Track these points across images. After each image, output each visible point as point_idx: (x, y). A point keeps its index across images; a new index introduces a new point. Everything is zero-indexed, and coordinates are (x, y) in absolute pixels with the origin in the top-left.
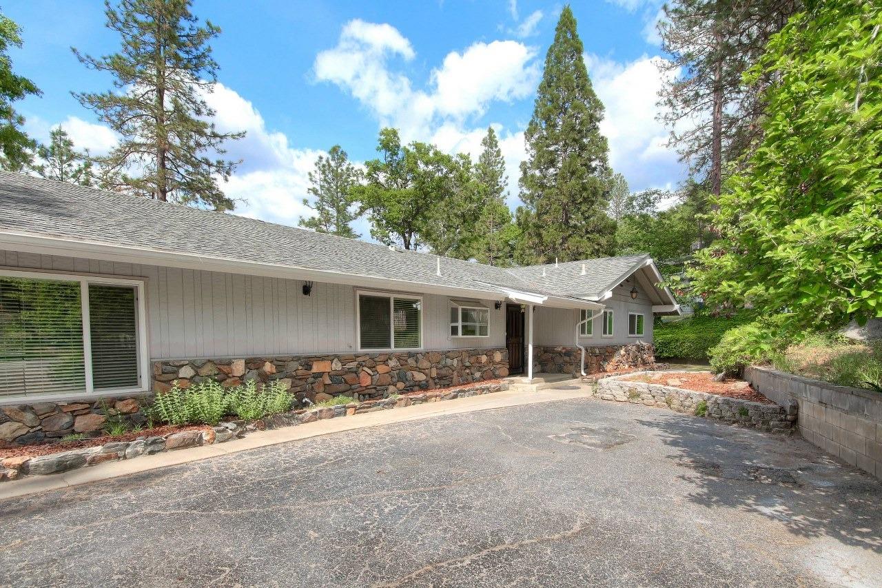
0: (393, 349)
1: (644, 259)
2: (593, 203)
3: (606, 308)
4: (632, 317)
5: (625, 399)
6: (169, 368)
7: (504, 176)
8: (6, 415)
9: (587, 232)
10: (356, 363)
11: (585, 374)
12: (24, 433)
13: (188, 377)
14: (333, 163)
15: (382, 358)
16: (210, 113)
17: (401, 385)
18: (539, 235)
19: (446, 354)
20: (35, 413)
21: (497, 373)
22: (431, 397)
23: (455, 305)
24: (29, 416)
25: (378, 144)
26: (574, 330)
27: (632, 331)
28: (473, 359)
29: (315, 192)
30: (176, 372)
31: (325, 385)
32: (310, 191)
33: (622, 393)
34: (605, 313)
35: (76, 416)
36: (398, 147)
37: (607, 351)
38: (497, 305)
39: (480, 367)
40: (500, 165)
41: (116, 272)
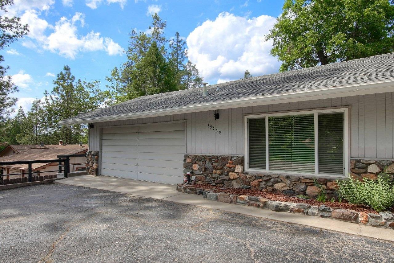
6: (360, 165)
8: (280, 179)
12: (286, 189)
13: (375, 172)
20: (291, 181)
24: (288, 181)
30: (366, 168)
35: (308, 185)
41: (332, 106)
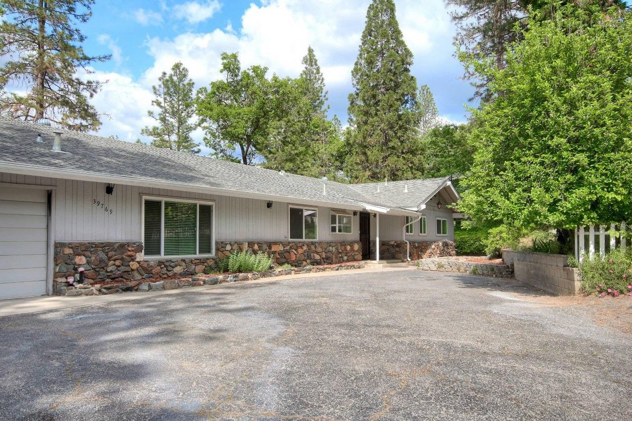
0: (304, 239)
1: (446, 181)
2: (406, 129)
3: (422, 215)
4: (439, 222)
5: (435, 269)
6: (223, 245)
7: (324, 91)
8: (179, 263)
9: (403, 153)
10: (289, 247)
11: (410, 260)
12: (182, 271)
13: (229, 250)
14: (175, 78)
15: (300, 245)
16: (82, 39)
17: (308, 261)
18: (365, 154)
19: (329, 244)
20: (185, 263)
21: (356, 257)
22: (327, 268)
23: (334, 213)
25: (222, 67)
26: (402, 231)
27: (439, 232)
28: (343, 248)
29: (159, 104)
30: (225, 247)
31: (277, 258)
32: (154, 103)
33: (433, 265)
34: (421, 218)
35: (196, 265)
36: (238, 69)
37: (423, 245)
38: (355, 213)
39: (347, 253)
40: (319, 82)
